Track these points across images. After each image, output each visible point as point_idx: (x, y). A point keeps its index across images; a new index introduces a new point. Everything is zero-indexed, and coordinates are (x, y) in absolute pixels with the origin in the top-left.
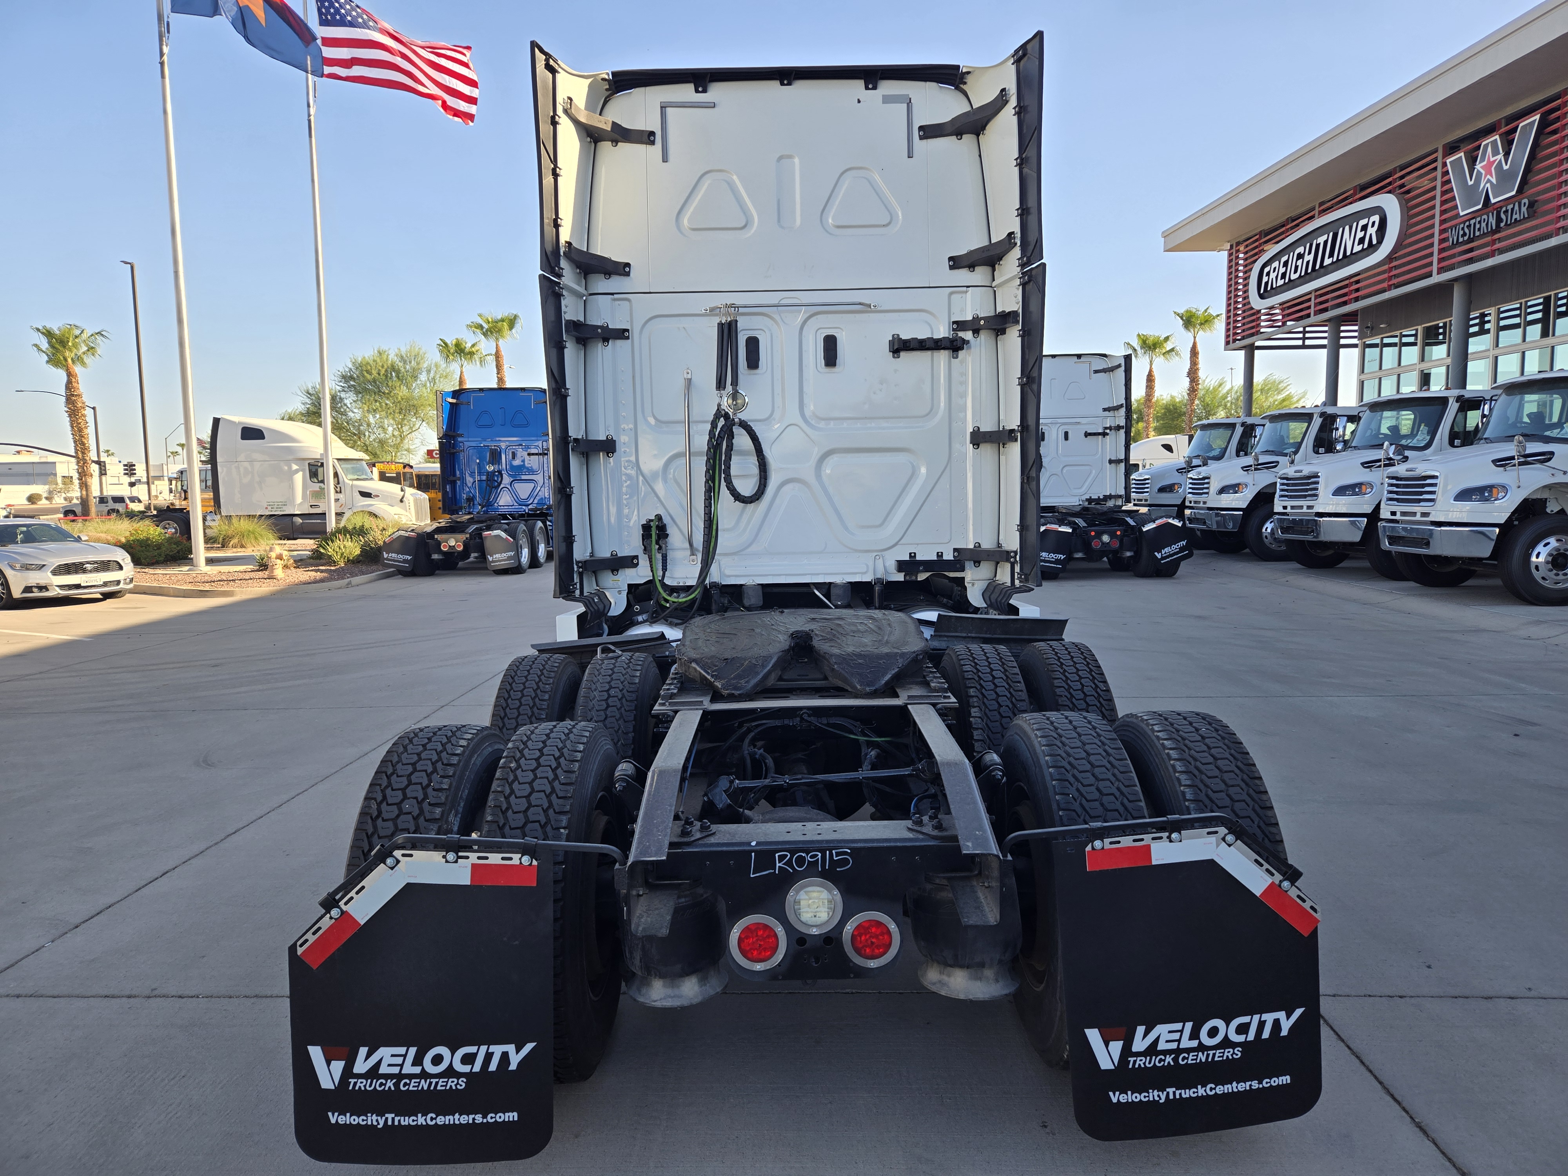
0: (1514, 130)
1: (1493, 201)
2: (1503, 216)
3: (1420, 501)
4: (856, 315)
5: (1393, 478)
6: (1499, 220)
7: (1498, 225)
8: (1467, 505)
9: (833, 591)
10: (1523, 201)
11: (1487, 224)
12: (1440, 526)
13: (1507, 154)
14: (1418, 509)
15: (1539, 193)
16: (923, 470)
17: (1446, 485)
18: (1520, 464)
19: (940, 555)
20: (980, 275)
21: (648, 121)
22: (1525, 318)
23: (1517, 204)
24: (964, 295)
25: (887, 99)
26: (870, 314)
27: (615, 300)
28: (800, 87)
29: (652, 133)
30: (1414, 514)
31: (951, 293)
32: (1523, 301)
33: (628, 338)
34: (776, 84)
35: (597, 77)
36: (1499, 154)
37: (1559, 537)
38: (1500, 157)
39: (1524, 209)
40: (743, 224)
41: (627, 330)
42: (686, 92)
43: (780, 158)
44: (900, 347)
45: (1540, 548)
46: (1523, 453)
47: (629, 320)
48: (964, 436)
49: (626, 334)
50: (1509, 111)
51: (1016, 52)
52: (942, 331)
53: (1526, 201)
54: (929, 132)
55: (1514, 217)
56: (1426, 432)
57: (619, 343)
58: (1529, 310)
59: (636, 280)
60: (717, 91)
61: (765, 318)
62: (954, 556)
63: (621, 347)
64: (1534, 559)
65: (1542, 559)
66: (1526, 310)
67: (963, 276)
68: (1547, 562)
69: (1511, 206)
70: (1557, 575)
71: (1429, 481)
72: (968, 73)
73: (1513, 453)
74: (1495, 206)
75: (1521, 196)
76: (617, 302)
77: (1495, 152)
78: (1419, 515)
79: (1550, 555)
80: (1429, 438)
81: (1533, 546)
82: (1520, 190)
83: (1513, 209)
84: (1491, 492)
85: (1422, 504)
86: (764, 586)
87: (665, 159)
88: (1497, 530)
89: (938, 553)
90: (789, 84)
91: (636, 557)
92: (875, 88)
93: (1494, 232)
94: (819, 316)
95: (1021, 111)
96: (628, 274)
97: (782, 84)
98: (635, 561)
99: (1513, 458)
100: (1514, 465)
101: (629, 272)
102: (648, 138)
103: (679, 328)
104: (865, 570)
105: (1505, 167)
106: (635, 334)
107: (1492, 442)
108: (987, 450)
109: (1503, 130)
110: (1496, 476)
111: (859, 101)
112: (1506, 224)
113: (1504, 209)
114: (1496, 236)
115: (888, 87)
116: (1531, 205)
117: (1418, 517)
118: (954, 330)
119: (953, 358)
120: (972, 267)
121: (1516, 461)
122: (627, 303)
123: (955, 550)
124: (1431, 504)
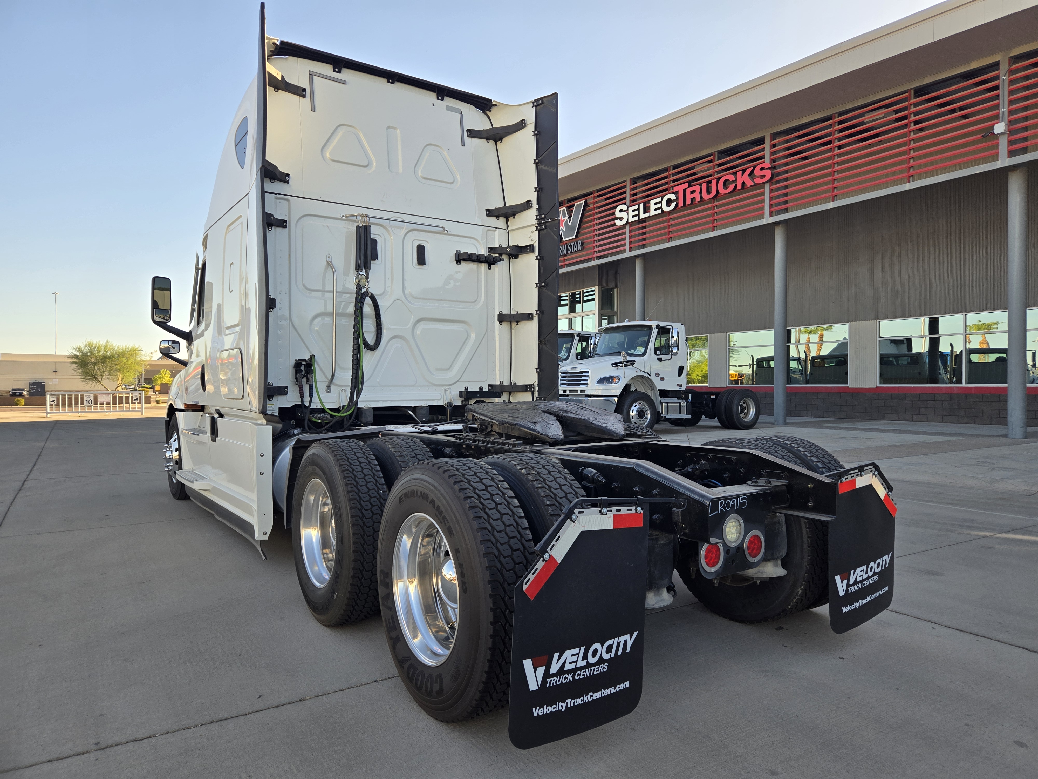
0: (573, 206)
1: (564, 240)
2: (569, 248)
3: (579, 384)
4: (436, 235)
5: (563, 373)
6: (567, 250)
7: (567, 253)
8: (601, 386)
9: (418, 411)
10: (579, 242)
11: (562, 251)
12: (591, 397)
13: (570, 217)
14: (579, 388)
15: (587, 238)
16: (473, 335)
17: (592, 377)
18: (625, 366)
19: (481, 389)
20: (501, 222)
21: (301, 81)
22: (583, 299)
23: (576, 243)
24: (494, 232)
25: (449, 108)
26: (444, 236)
27: (277, 198)
28: (399, 87)
29: (304, 90)
30: (577, 391)
31: (488, 230)
32: (581, 290)
33: (286, 227)
34: (384, 81)
35: (270, 41)
36: (566, 217)
37: (640, 402)
38: (567, 218)
39: (579, 246)
40: (366, 164)
41: (286, 221)
42: (327, 69)
43: (389, 127)
44: (460, 258)
45: (633, 408)
46: (625, 360)
47: (287, 214)
48: (494, 317)
49: (285, 224)
50: (569, 196)
51: (536, 101)
52: (483, 252)
53: (580, 242)
54: (472, 134)
55: (575, 249)
56: (565, 351)
57: (279, 230)
58: (585, 295)
59: (294, 187)
60: (346, 74)
61: (382, 228)
62: (489, 389)
63: (280, 232)
64: (631, 413)
65: (634, 413)
66: (583, 295)
67: (493, 221)
68: (636, 415)
69: (573, 243)
70: (640, 421)
71: (584, 374)
72: (496, 105)
73: (622, 360)
74: (565, 243)
75: (577, 239)
76: (278, 201)
77: (564, 216)
78: (579, 392)
79: (637, 411)
80: (567, 354)
81: (631, 407)
82: (576, 236)
83: (574, 245)
84: (612, 379)
85: (581, 386)
86: (375, 409)
87: (313, 110)
88: (616, 399)
89: (480, 387)
90: (393, 83)
91: (287, 387)
92: (442, 100)
93: (565, 255)
94: (414, 232)
95: (538, 134)
96: (287, 182)
97: (389, 82)
98: (286, 390)
99: (621, 363)
100: (622, 366)
101: (289, 180)
102: (300, 92)
103: (324, 226)
104: (440, 398)
105: (570, 224)
106: (292, 223)
107: (602, 356)
108: (506, 325)
109: (566, 205)
110: (612, 372)
111: (434, 105)
112: (571, 252)
113: (570, 244)
114: (566, 258)
115: (449, 102)
116: (582, 244)
117: (579, 393)
118: (489, 252)
119: (489, 269)
120: (498, 217)
121: (623, 364)
122: (286, 202)
123: (489, 386)
124: (586, 386)
